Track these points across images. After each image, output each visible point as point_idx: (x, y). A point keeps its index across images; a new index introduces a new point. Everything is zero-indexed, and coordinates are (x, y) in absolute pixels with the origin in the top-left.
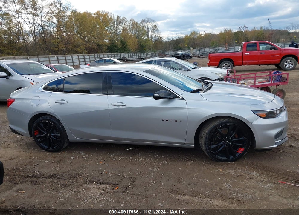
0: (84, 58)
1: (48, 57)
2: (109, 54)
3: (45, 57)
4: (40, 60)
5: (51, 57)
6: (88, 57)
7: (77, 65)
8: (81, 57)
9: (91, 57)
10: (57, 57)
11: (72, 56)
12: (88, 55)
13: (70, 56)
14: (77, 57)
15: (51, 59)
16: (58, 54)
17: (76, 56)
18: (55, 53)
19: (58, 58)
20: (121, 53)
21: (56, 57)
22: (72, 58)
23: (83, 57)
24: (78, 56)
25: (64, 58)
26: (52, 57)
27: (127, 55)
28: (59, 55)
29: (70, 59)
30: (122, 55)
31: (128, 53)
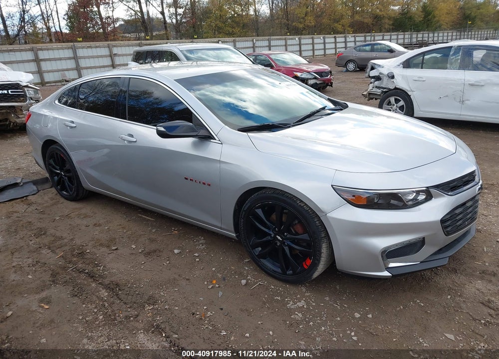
0: (345, 42)
1: (285, 39)
2: (393, 33)
3: (280, 39)
4: (271, 45)
5: (290, 39)
6: (353, 39)
7: (331, 54)
8: (340, 39)
9: (358, 39)
10: (300, 39)
11: (324, 38)
12: (354, 36)
13: (322, 38)
14: (333, 40)
15: (289, 42)
16: (302, 34)
17: (331, 38)
18: (297, 32)
19: (300, 42)
20: (418, 31)
21: (297, 39)
22: (324, 41)
23: (343, 40)
24: (335, 37)
25: (310, 41)
26: (292, 39)
27: (431, 35)
28: (302, 36)
29: (320, 43)
30: (420, 35)
31: (434, 31)
